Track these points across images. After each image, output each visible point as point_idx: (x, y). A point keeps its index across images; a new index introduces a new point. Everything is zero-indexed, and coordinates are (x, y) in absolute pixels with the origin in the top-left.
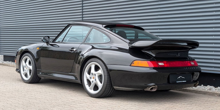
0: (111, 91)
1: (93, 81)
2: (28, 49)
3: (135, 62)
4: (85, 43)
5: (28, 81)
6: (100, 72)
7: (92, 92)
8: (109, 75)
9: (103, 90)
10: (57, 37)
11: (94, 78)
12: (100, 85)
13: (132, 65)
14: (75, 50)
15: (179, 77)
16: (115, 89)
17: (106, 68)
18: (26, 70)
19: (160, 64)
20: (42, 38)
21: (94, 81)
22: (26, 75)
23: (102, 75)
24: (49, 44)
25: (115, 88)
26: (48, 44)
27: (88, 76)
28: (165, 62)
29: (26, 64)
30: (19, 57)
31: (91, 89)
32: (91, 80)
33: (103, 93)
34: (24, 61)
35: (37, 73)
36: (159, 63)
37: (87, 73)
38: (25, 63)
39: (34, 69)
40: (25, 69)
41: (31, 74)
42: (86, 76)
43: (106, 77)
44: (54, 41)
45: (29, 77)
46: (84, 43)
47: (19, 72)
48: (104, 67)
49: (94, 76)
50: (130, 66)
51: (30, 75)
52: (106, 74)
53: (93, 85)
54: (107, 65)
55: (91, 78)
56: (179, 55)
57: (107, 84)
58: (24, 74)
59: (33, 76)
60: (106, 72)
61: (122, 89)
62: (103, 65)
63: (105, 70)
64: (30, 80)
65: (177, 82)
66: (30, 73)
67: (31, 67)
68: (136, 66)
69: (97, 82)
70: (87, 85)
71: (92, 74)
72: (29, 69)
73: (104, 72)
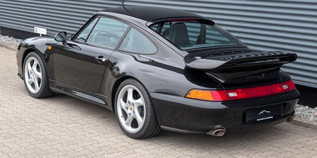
0: (157, 130)
1: (130, 114)
2: (35, 46)
3: (192, 92)
4: (120, 49)
5: (37, 95)
6: (140, 101)
7: (129, 129)
8: (153, 108)
9: (144, 130)
10: (79, 33)
11: (132, 110)
12: (141, 121)
13: (188, 97)
14: (104, 60)
15: (262, 112)
16: (162, 129)
17: (150, 96)
18: (33, 79)
19: (232, 95)
21: (132, 114)
22: (33, 85)
23: (143, 106)
26: (65, 44)
27: (123, 104)
28: (240, 90)
29: (33, 70)
30: (22, 56)
31: (127, 124)
32: (128, 112)
33: (145, 134)
34: (29, 64)
35: (48, 84)
36: (229, 94)
37: (121, 100)
38: (32, 66)
39: (44, 78)
40: (31, 76)
41: (41, 85)
42: (120, 103)
43: (150, 110)
44: (74, 38)
45: (38, 89)
47: (23, 78)
48: (147, 96)
49: (132, 107)
50: (185, 97)
51: (39, 87)
52: (149, 106)
53: (130, 119)
54: (150, 93)
55: (127, 108)
56: (264, 76)
57: (150, 120)
58: (29, 83)
59: (44, 89)
60: (149, 103)
61: (173, 130)
62: (145, 92)
63: (148, 100)
64: (39, 94)
65: (258, 120)
66: (39, 83)
67: (40, 75)
68: (194, 98)
69: (135, 116)
70: (122, 117)
71: (129, 102)
72: (37, 78)
73: (146, 102)
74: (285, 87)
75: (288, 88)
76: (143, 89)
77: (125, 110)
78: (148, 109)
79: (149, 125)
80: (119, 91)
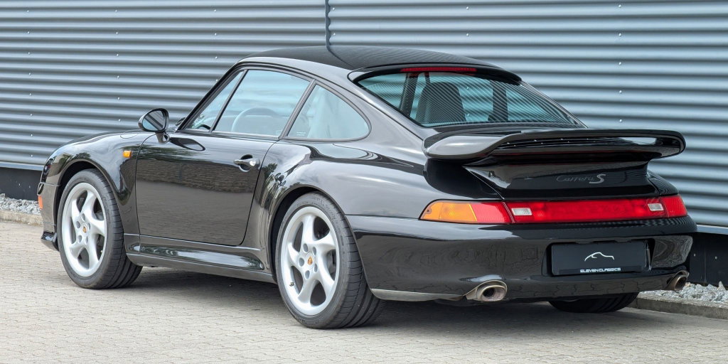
0: (365, 305)
1: (308, 273)
2: (88, 155)
3: (433, 207)
4: (289, 137)
5: (93, 279)
6: (330, 240)
7: (307, 308)
8: (355, 251)
9: (338, 301)
10: (195, 113)
11: (311, 263)
13: (425, 218)
14: (252, 163)
15: (592, 256)
16: (377, 298)
17: (348, 227)
18: (84, 238)
20: (143, 114)
21: (312, 272)
22: (83, 257)
23: (335, 250)
24: (166, 137)
25: (377, 293)
26: (164, 140)
27: (294, 254)
28: (540, 205)
29: (84, 215)
30: (56, 186)
31: (302, 299)
32: (303, 269)
33: (339, 313)
34: (74, 203)
35: (123, 247)
36: (513, 210)
37: (290, 245)
38: (80, 209)
39: (113, 231)
40: (79, 232)
41: (103, 252)
42: (288, 253)
43: (348, 256)
44: (185, 125)
45: (96, 262)
46: (285, 138)
47: (57, 245)
48: (341, 225)
49: (312, 255)
50: (419, 219)
51: (99, 257)
52: (347, 247)
53: (308, 286)
54: (347, 217)
55: (302, 261)
56: (602, 180)
57: (350, 279)
58: (74, 252)
59: (111, 259)
60: (346, 240)
61: (398, 296)
62: (338, 217)
63: (344, 233)
64: (100, 276)
65: (582, 271)
66: (99, 248)
67: (101, 226)
68: (437, 219)
69: (319, 275)
70: (292, 285)
71: (306, 246)
72: (93, 234)
73: (340, 239)
74: (655, 207)
75: (662, 209)
76: (335, 211)
77: (298, 266)
78: (344, 253)
79: (348, 290)
80: (284, 225)
